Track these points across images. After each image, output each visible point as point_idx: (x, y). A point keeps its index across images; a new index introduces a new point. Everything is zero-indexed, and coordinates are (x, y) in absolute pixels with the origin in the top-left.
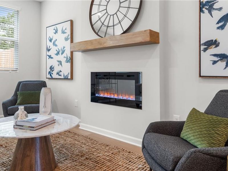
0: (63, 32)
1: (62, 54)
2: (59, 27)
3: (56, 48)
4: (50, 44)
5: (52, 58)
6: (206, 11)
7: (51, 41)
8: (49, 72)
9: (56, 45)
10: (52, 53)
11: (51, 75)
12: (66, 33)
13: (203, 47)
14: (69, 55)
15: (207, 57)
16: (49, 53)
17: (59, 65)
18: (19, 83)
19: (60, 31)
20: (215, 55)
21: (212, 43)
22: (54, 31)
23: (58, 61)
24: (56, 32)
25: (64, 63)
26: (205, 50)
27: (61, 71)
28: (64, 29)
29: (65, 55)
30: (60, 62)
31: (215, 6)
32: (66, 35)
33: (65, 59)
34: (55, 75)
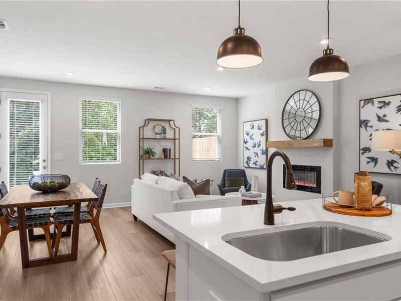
0: (259, 129)
1: (258, 146)
2: (256, 124)
3: (253, 141)
4: (247, 138)
5: (249, 150)
6: (364, 127)
7: (248, 134)
8: (246, 162)
9: (253, 139)
10: (249, 145)
11: (248, 164)
12: (261, 129)
13: (361, 152)
14: (264, 149)
15: (364, 158)
16: (246, 145)
17: (255, 156)
18: (225, 171)
19: (256, 127)
20: (368, 158)
21: (367, 150)
22: (251, 127)
23: (255, 153)
24: (253, 127)
25: (260, 154)
26: (363, 154)
27: (257, 162)
28: (260, 126)
29: (261, 148)
30: (257, 154)
31: (369, 124)
32: (261, 131)
33: (261, 152)
34: (251, 165)
